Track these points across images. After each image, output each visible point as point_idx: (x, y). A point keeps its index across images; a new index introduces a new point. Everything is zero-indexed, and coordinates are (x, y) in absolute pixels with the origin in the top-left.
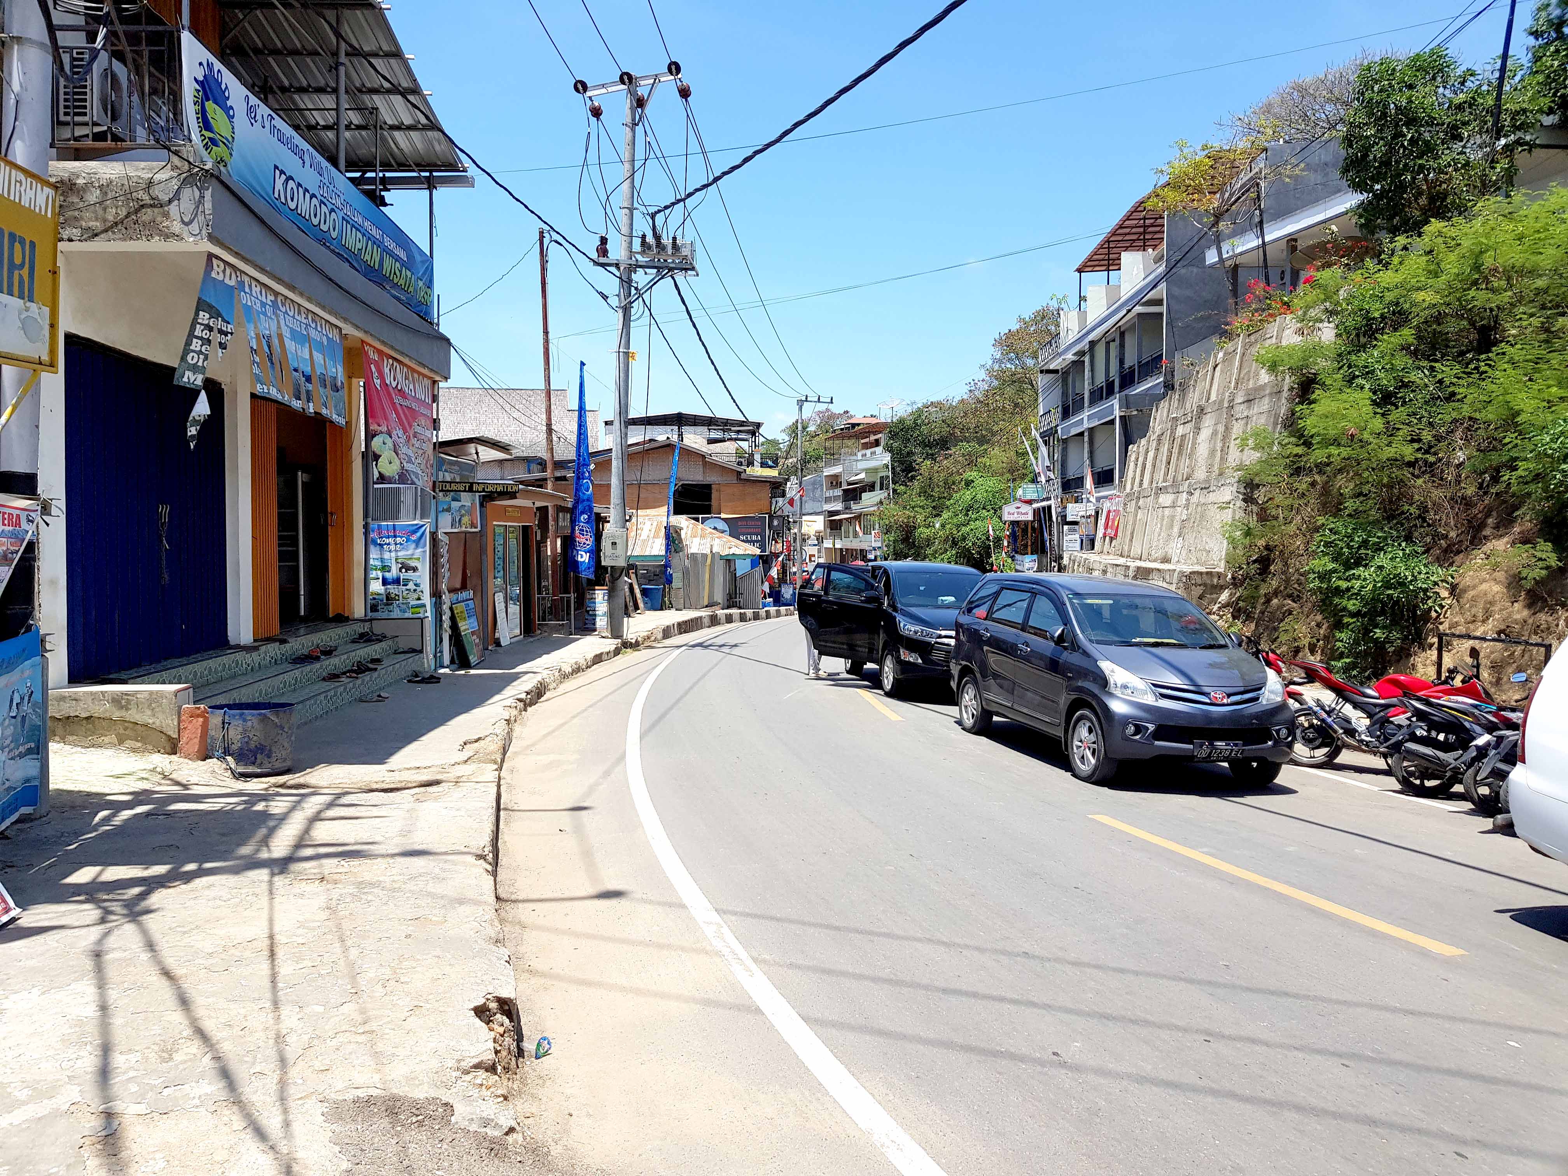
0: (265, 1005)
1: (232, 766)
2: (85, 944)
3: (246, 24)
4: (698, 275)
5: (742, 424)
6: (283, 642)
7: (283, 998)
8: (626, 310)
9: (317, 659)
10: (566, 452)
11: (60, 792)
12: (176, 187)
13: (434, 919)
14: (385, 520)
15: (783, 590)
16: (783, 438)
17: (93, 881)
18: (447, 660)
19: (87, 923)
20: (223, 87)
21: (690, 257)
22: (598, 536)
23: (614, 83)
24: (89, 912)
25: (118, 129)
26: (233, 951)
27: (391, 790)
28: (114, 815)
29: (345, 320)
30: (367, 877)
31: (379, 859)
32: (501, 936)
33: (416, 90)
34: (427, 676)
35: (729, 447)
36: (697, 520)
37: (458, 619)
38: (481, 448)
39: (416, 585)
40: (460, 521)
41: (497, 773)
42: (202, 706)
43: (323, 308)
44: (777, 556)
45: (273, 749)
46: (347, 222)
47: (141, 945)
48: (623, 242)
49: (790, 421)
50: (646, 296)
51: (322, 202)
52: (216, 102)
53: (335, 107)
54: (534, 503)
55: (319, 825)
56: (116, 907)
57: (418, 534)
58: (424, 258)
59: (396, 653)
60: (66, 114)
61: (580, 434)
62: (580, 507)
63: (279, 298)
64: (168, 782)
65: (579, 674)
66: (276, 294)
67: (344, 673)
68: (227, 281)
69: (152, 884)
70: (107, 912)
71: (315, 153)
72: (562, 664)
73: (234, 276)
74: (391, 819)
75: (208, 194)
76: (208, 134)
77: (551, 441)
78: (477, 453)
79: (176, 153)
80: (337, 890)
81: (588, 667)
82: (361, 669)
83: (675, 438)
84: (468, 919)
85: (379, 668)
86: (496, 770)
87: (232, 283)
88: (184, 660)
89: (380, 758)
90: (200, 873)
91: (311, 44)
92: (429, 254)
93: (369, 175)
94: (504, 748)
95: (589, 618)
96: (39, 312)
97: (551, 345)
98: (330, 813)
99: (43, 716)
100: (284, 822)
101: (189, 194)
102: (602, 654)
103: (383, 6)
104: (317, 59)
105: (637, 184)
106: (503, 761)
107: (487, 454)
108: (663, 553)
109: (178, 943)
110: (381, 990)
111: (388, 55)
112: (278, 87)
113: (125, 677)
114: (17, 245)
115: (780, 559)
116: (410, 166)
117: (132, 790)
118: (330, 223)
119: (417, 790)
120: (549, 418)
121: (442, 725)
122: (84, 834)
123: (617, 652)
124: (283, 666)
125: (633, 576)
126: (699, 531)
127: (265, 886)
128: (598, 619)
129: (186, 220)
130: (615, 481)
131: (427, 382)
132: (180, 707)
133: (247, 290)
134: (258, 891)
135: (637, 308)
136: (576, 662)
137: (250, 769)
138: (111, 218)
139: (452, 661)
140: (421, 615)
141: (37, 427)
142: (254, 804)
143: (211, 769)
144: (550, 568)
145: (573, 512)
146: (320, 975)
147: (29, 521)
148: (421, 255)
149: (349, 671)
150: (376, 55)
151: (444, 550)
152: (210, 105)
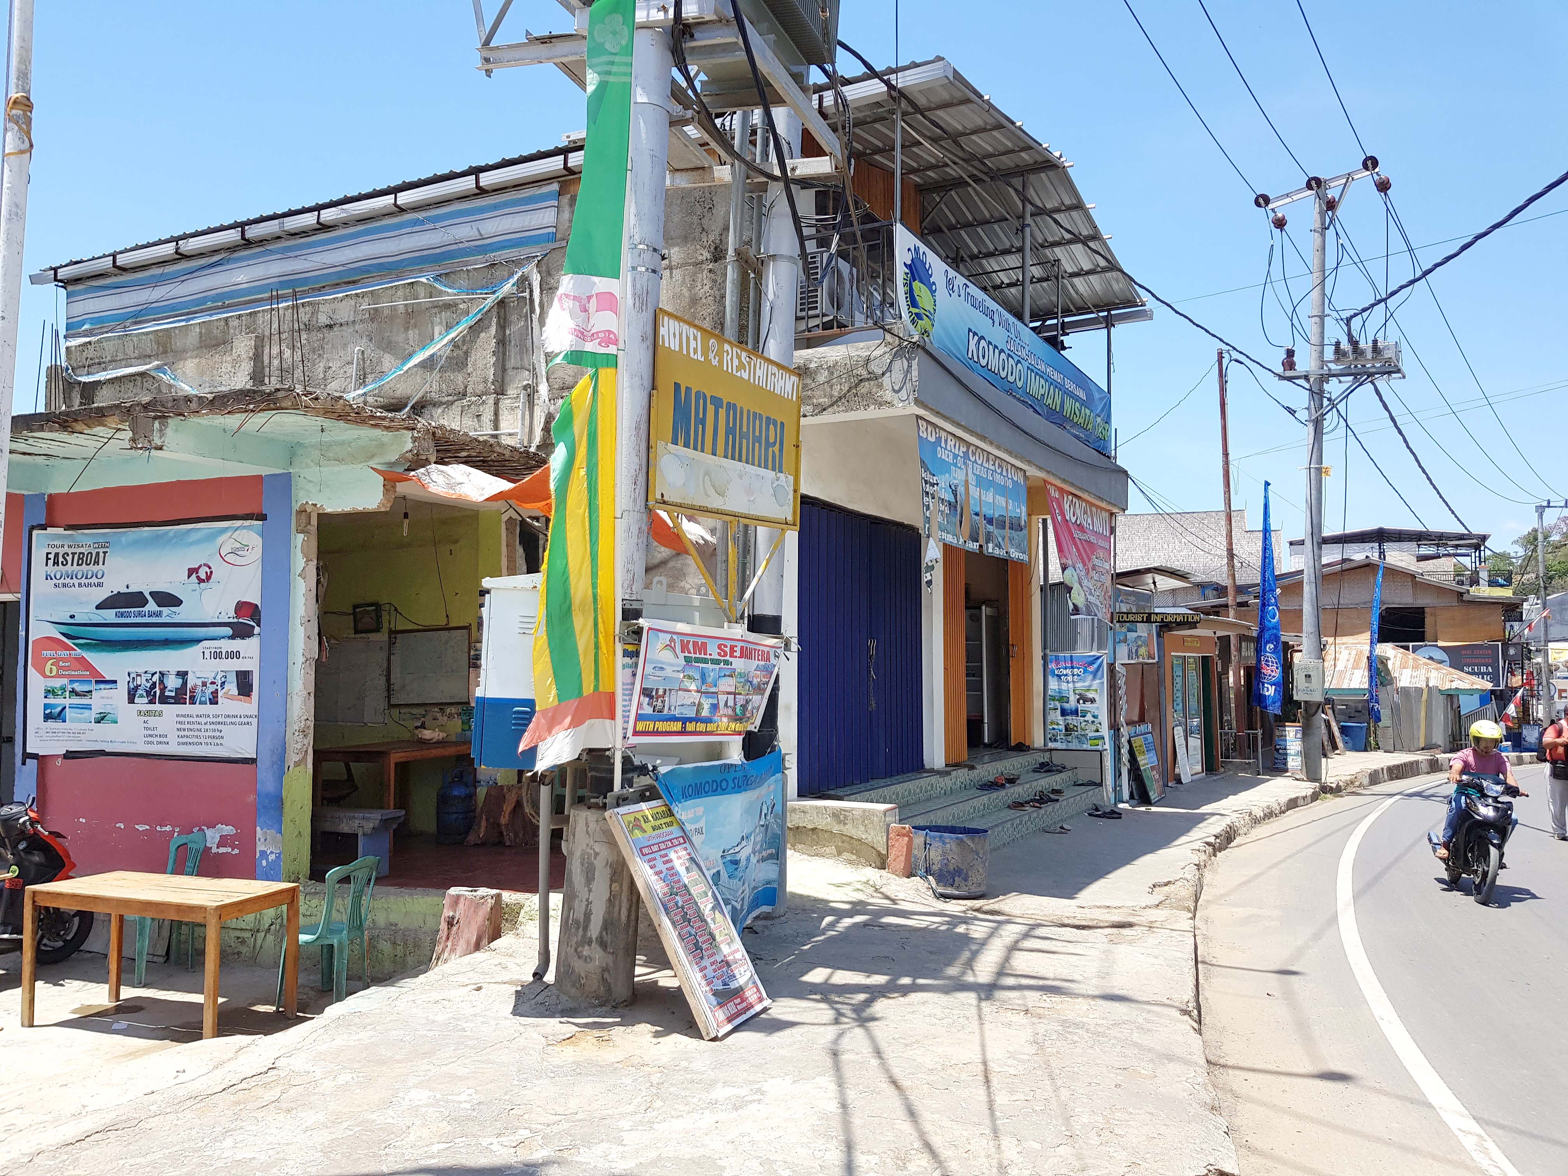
0: (984, 1132)
1: (934, 886)
2: (823, 1041)
3: (943, 206)
4: (1404, 377)
5: (1461, 537)
6: (972, 768)
7: (1001, 1128)
8: (1318, 424)
9: (1003, 786)
10: (1251, 576)
11: (794, 895)
12: (889, 361)
13: (1143, 1071)
14: (1063, 650)
15: (1525, 732)
16: (1519, 551)
17: (826, 982)
18: (1126, 795)
19: (824, 1022)
20: (927, 266)
21: (1394, 359)
22: (1287, 667)
23: (1300, 191)
24: (823, 1012)
25: (843, 317)
26: (950, 1071)
27: (1083, 927)
28: (837, 921)
29: (1029, 462)
30: (1071, 1016)
31: (1080, 999)
32: (1217, 1103)
33: (1096, 236)
34: (1108, 810)
35: (1446, 565)
36: (1407, 648)
37: (1137, 753)
38: (1158, 578)
39: (1094, 716)
40: (1137, 651)
41: (1192, 921)
42: (907, 826)
43: (1010, 453)
44: (1515, 691)
45: (970, 873)
46: (1032, 371)
47: (871, 1050)
48: (1313, 353)
49: (1526, 530)
50: (1341, 407)
51: (1009, 355)
52: (921, 282)
53: (1019, 265)
54: (1215, 633)
55: (1018, 955)
56: (845, 1009)
57: (1095, 666)
58: (1102, 395)
59: (1076, 784)
60: (801, 310)
61: (1264, 558)
62: (1267, 635)
63: (972, 448)
64: (879, 895)
65: (1271, 820)
66: (969, 445)
67: (1027, 802)
68: (929, 438)
69: (876, 993)
70: (840, 1014)
71: (1004, 312)
72: (1252, 808)
73: (934, 433)
74: (1088, 958)
75: (915, 363)
76: (914, 310)
77: (1233, 567)
78: (1154, 583)
79: (889, 331)
80: (1042, 1025)
81: (1284, 812)
82: (1042, 799)
83: (1375, 556)
84: (1180, 1079)
85: (1061, 799)
86: (1191, 919)
87: (933, 439)
88: (888, 781)
89: (1068, 890)
90: (914, 988)
91: (1001, 212)
92: (1106, 390)
93: (1049, 322)
94: (1196, 895)
95: (1282, 757)
96: (786, 480)
97: (1231, 466)
98: (1028, 944)
99: (783, 826)
100: (985, 947)
101: (900, 365)
102: (1297, 798)
103: (1066, 165)
104: (1004, 224)
105: (1328, 292)
106: (1196, 909)
107: (1165, 583)
108: (1366, 686)
109: (902, 1054)
110: (1096, 1138)
111: (1070, 208)
112: (969, 256)
113: (842, 794)
114: (771, 426)
115: (1519, 694)
116: (1089, 308)
117: (850, 899)
118: (1015, 374)
119: (1109, 931)
120: (1230, 543)
121: (1128, 864)
122: (814, 937)
123: (1315, 797)
124: (972, 792)
125: (1330, 712)
126: (1411, 662)
127: (974, 1011)
128: (1290, 759)
129: (897, 388)
130: (1307, 608)
131: (1105, 515)
132: (888, 825)
133: (943, 445)
134: (968, 1014)
135: (1330, 420)
136: (1268, 807)
137: (949, 891)
138: (836, 394)
139: (1132, 797)
140: (1100, 748)
141: (782, 576)
142: (955, 926)
143: (915, 887)
144: (1233, 701)
145: (1259, 642)
146: (1034, 1111)
147: (776, 656)
148: (1099, 393)
149: (1032, 801)
150: (1058, 210)
151: (1121, 682)
152: (916, 285)
